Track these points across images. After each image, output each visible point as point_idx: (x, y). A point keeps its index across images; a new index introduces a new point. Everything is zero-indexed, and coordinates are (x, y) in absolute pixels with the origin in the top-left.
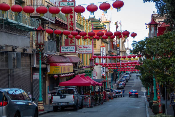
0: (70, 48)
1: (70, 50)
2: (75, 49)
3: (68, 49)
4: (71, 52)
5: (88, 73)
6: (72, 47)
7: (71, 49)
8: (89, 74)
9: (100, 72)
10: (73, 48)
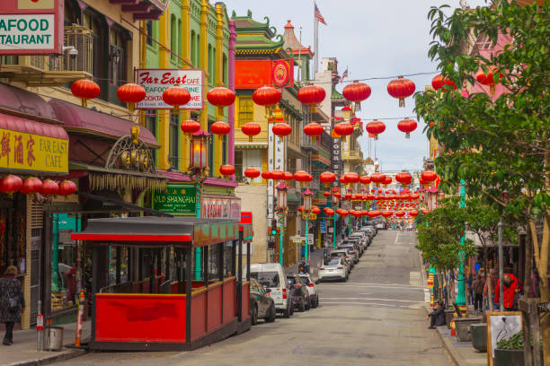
0: (22, 25)
1: (24, 39)
2: (51, 31)
3: (14, 32)
4: (33, 46)
5: (181, 200)
6: (39, 18)
7: (28, 32)
8: (187, 204)
9: (265, 212)
10: (42, 26)
